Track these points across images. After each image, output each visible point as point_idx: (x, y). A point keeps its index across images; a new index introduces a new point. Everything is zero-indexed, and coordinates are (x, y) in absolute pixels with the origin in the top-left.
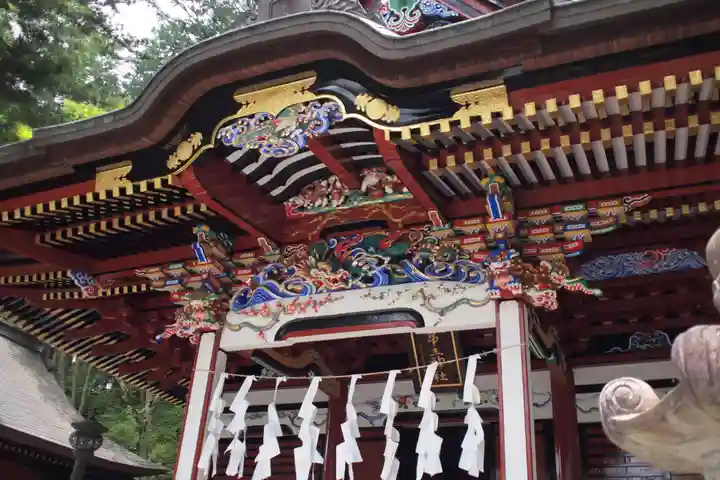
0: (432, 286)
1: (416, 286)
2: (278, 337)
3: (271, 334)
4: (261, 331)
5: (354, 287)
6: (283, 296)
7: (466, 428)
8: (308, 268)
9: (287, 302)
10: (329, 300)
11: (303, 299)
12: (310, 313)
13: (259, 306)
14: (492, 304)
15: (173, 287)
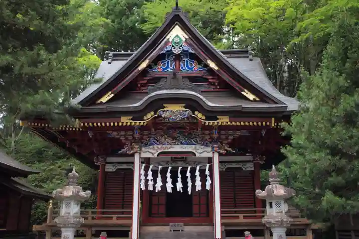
0: (198, 147)
1: (194, 146)
2: (158, 156)
3: (156, 155)
4: (153, 154)
5: (178, 144)
6: (158, 144)
7: (207, 180)
8: (165, 139)
9: (160, 146)
10: (171, 147)
11: (164, 146)
12: (166, 150)
13: (151, 147)
14: (212, 152)
15: (122, 138)
